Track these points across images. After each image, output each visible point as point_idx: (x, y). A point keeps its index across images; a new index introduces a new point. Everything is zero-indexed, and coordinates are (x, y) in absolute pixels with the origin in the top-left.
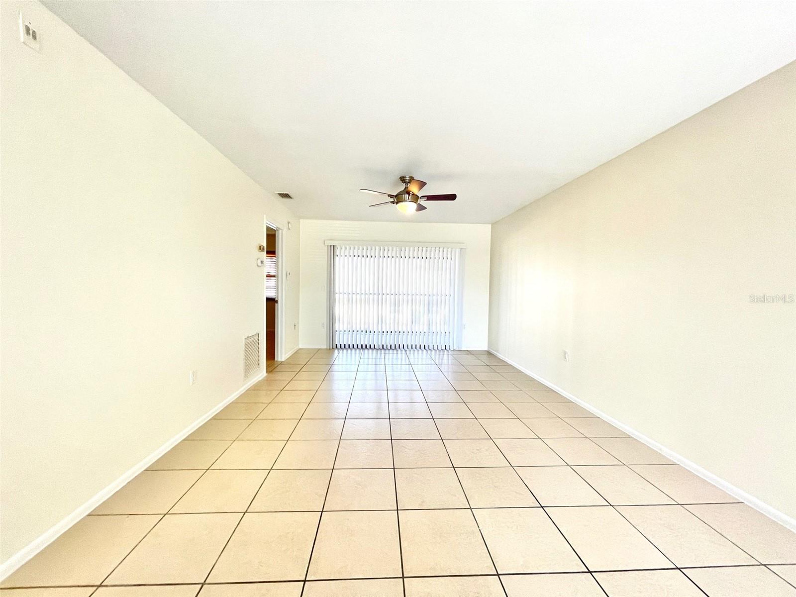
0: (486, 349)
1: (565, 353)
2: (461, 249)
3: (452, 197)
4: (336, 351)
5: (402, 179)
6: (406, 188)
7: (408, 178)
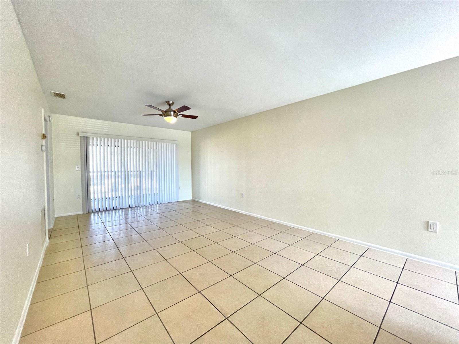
0: (191, 199)
1: (242, 194)
2: (177, 144)
3: (195, 117)
4: (92, 214)
5: (168, 103)
6: (170, 108)
7: (171, 103)
